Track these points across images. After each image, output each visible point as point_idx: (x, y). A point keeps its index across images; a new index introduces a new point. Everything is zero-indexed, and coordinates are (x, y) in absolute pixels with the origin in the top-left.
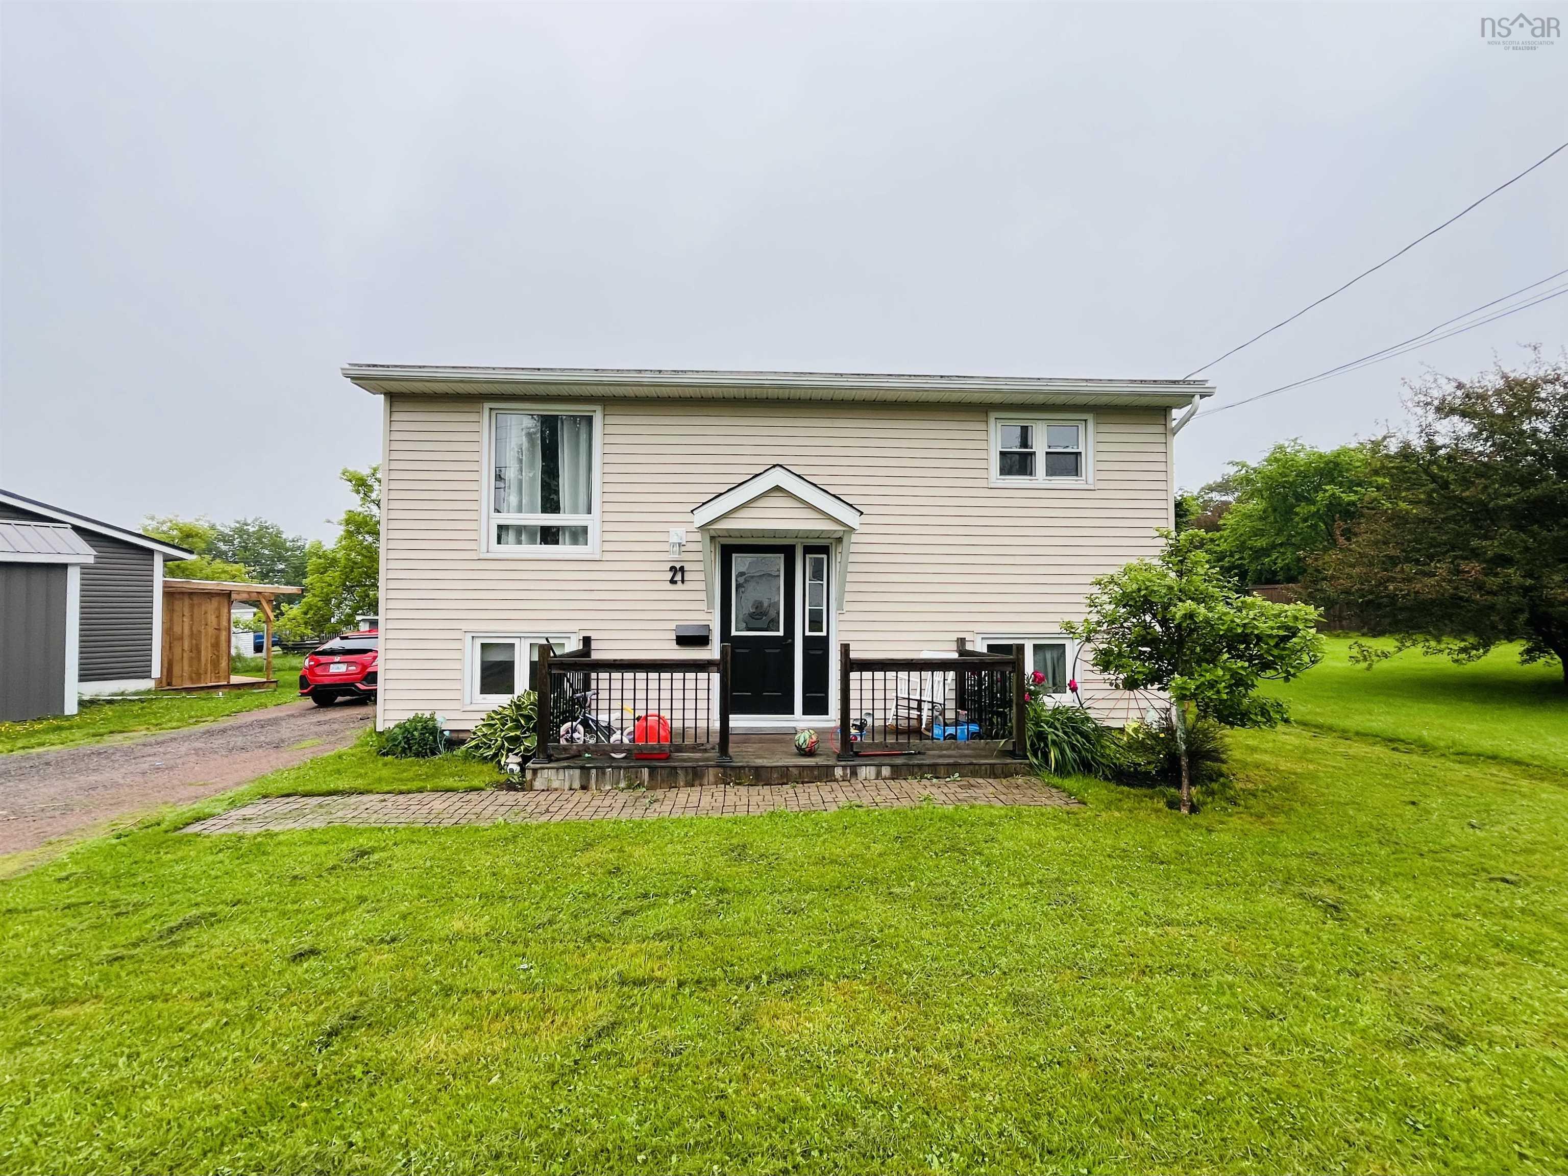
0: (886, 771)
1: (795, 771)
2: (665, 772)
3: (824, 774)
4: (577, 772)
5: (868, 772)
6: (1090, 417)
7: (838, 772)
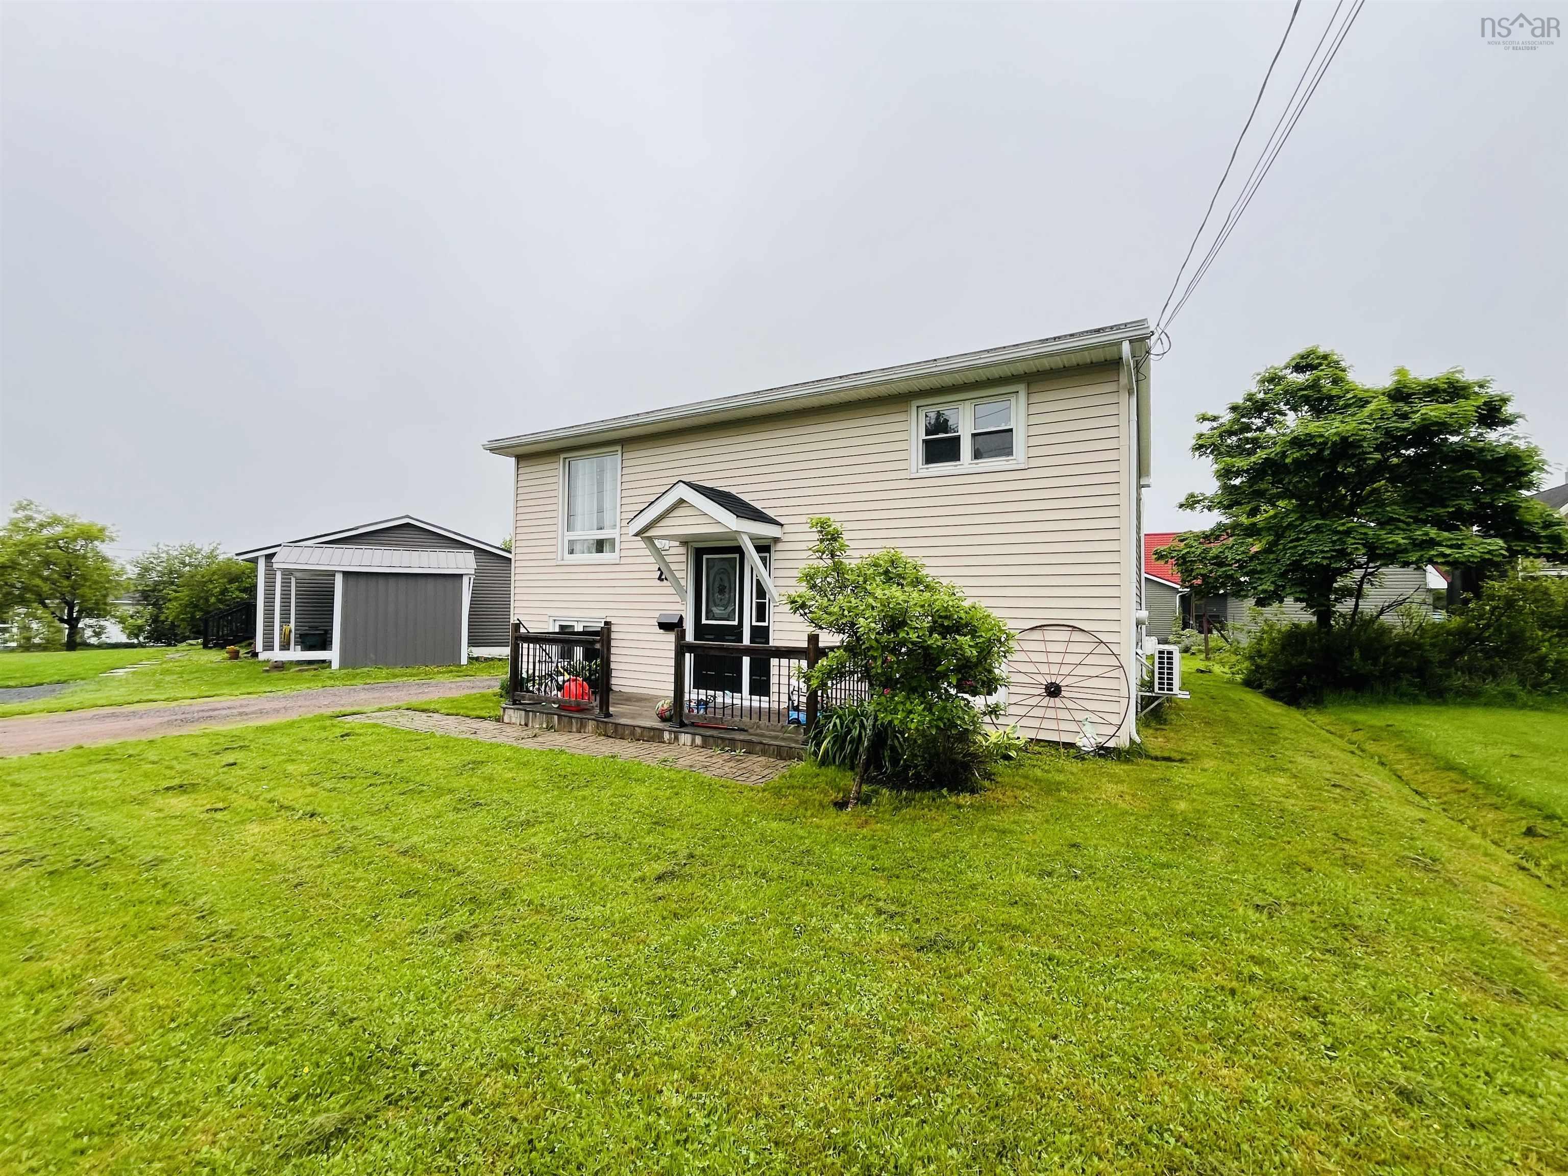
0: (698, 740)
1: (639, 730)
2: (566, 720)
3: (653, 735)
4: (523, 713)
5: (685, 738)
6: (1022, 388)
7: (666, 736)
